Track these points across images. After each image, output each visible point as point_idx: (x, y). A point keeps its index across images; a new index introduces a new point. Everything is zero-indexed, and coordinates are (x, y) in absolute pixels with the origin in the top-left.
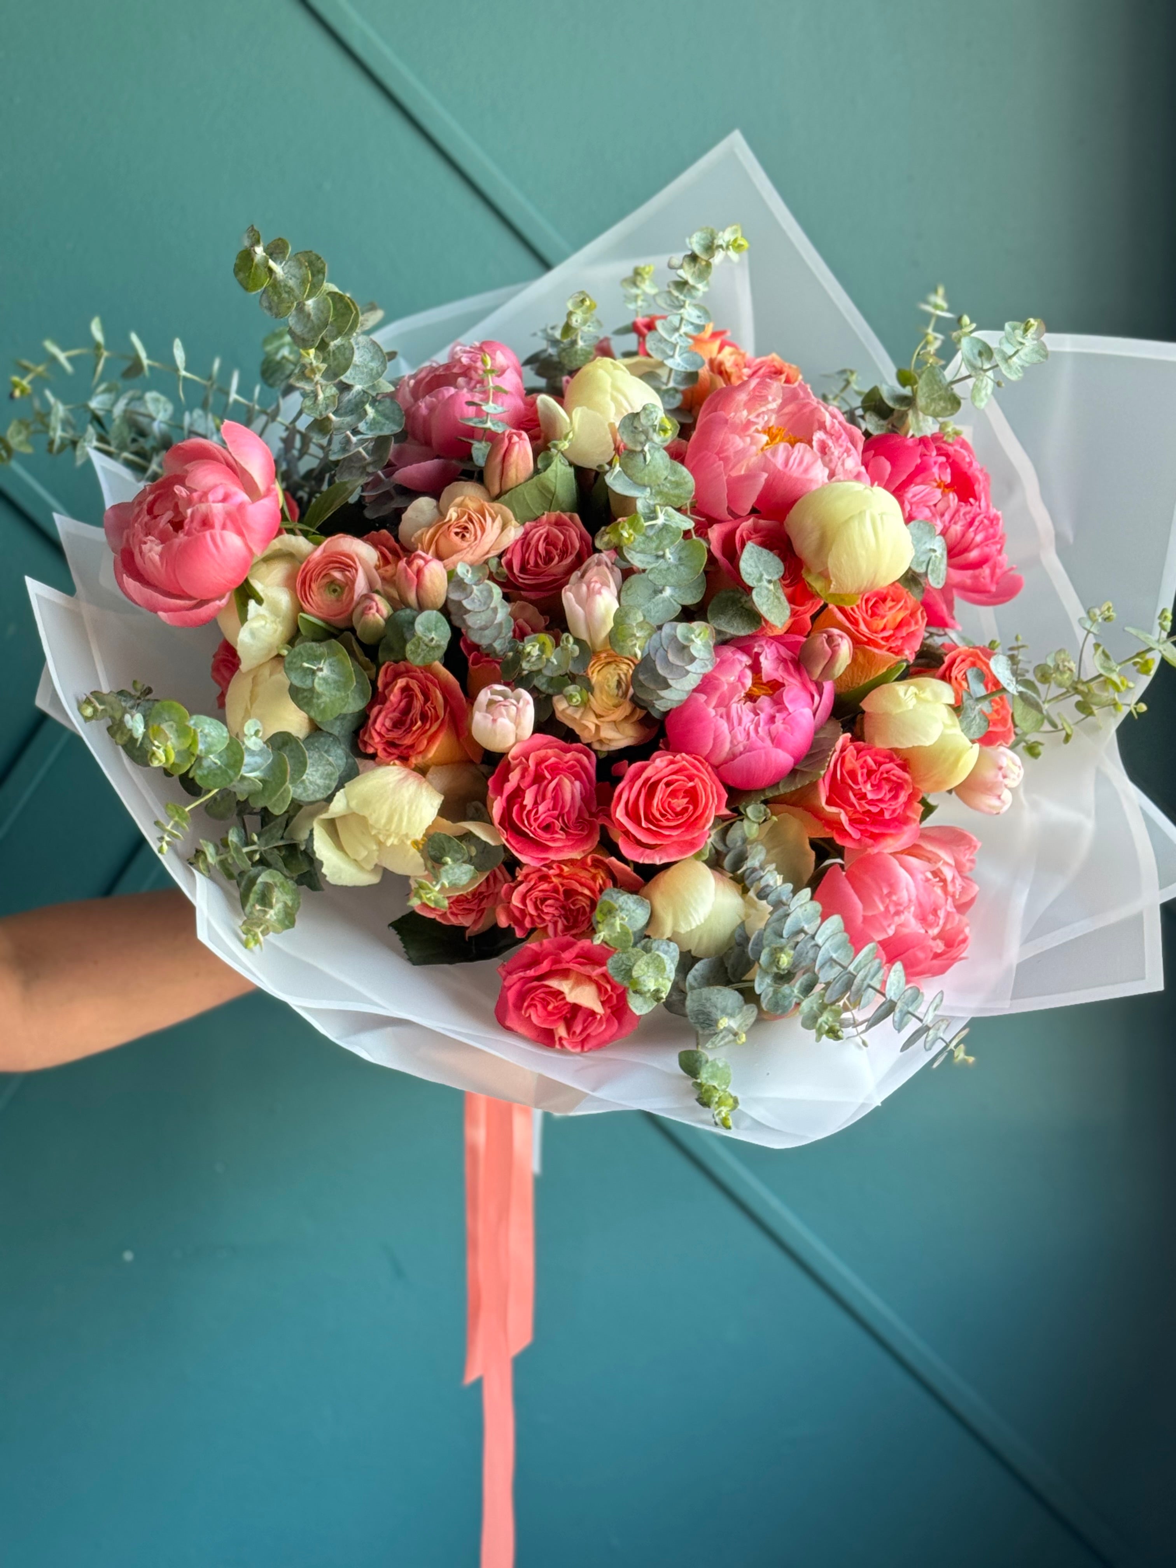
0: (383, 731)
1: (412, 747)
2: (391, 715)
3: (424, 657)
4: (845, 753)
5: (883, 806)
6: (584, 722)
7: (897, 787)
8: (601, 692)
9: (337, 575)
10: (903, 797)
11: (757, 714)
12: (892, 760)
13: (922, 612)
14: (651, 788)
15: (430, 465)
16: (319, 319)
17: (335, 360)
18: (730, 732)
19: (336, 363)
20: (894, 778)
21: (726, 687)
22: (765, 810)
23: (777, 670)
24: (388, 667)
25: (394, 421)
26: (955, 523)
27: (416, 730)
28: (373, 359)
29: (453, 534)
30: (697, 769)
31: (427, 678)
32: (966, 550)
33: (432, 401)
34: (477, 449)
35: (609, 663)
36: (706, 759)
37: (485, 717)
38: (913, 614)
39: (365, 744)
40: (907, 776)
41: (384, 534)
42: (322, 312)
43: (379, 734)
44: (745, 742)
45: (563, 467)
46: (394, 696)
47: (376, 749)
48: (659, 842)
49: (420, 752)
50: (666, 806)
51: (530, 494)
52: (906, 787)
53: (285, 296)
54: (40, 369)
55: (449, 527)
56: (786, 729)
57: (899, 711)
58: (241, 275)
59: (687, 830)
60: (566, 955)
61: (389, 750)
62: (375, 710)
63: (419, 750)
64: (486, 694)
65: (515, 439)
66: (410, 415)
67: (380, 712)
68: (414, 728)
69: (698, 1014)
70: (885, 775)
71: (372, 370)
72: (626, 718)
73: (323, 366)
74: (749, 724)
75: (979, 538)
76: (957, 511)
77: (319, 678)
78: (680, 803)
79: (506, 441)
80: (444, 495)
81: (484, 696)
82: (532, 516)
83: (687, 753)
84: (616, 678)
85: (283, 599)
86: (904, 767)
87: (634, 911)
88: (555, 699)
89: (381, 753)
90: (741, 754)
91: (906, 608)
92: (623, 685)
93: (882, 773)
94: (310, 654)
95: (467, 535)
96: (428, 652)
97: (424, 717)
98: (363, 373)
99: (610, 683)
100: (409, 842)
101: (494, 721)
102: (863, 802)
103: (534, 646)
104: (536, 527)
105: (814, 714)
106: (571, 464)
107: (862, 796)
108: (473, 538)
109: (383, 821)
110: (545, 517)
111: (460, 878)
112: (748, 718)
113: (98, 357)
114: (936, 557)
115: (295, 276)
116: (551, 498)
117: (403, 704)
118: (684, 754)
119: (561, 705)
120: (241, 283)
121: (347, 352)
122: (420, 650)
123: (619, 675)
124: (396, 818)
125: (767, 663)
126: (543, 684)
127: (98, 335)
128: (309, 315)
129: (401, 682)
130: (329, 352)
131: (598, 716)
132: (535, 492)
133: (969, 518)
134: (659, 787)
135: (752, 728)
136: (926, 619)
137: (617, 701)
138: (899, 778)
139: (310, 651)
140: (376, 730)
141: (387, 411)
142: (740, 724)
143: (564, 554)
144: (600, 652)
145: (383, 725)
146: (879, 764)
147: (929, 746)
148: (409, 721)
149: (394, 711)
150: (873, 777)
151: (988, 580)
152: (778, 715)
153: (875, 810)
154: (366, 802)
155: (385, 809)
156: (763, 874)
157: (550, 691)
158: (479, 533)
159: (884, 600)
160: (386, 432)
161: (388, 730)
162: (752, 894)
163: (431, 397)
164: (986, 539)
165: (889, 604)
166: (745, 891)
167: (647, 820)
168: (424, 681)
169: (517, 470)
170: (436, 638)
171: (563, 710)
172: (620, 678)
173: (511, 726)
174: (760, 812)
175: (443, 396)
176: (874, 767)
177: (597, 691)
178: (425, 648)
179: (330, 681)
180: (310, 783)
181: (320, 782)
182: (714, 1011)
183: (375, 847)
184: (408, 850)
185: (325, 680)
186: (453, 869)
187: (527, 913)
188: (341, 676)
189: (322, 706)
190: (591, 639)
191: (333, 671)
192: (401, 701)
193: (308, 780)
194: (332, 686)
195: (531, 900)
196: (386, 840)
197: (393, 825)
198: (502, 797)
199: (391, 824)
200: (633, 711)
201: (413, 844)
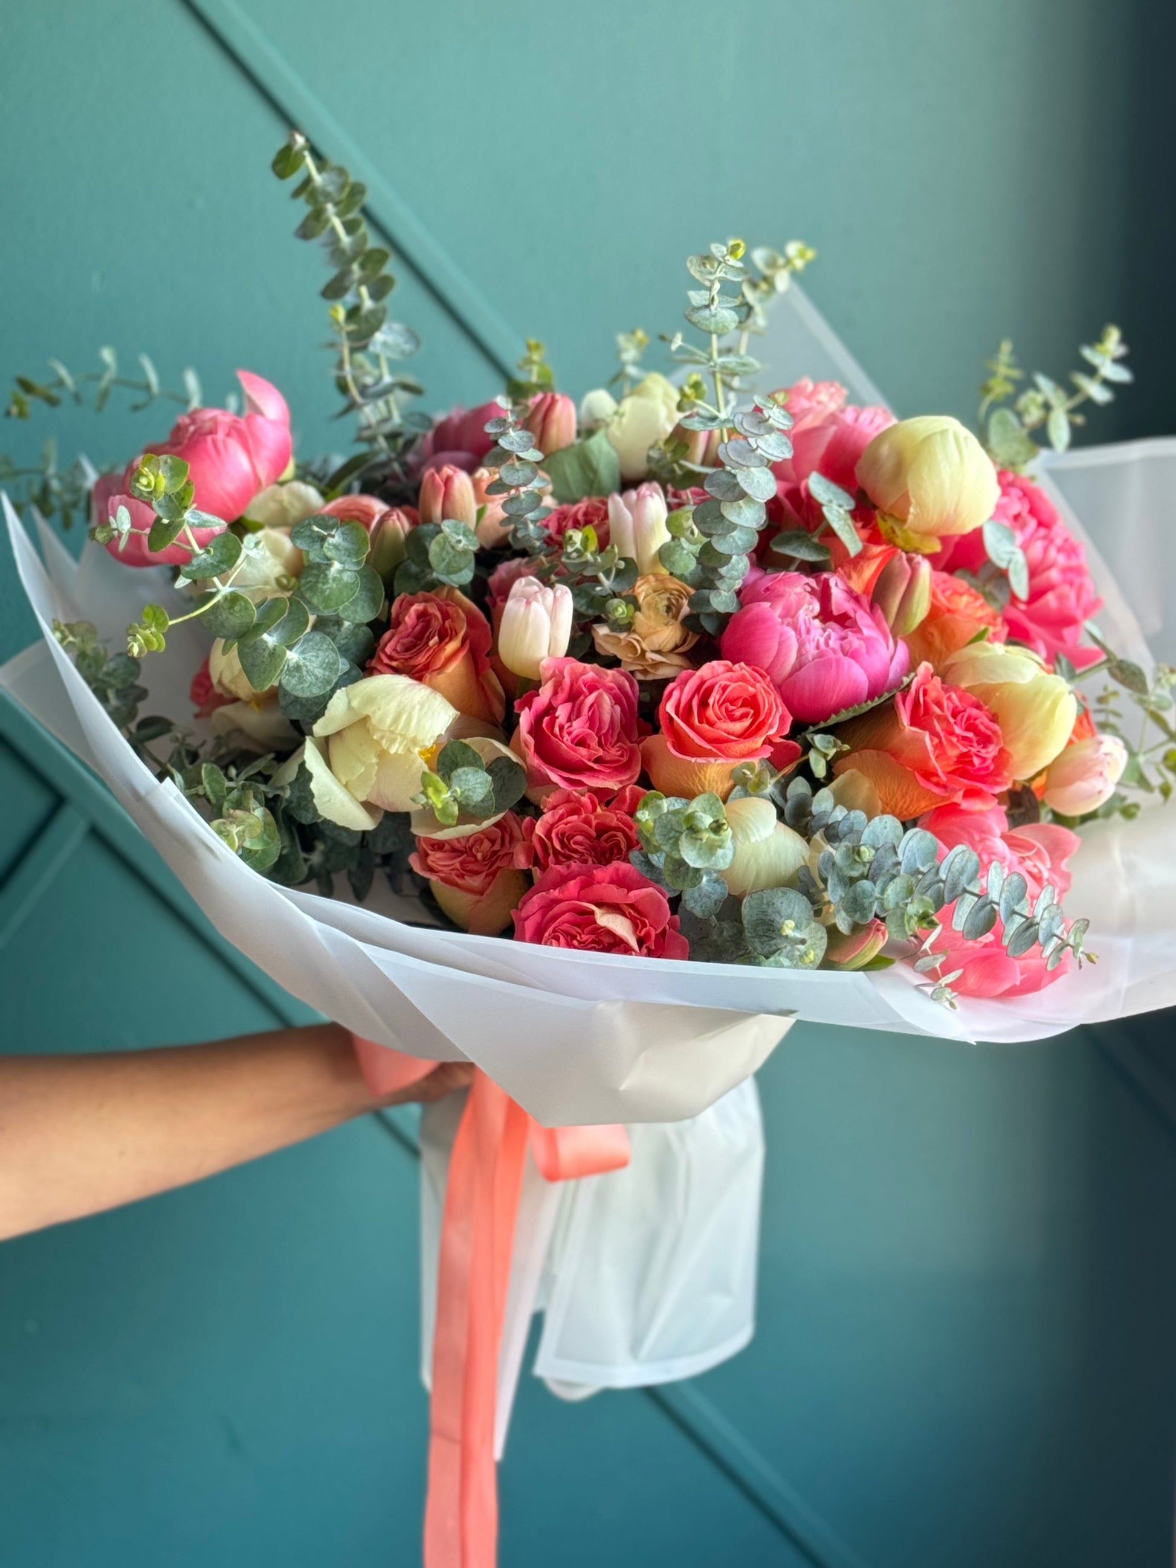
0: (394, 654)
1: (428, 664)
2: (404, 641)
3: (448, 565)
4: (927, 686)
6: (628, 645)
7: (985, 741)
8: (649, 611)
11: (826, 631)
12: (979, 707)
14: (706, 691)
18: (798, 642)
20: (982, 728)
21: (793, 597)
22: (836, 742)
23: (848, 601)
24: (403, 599)
27: (434, 646)
30: (759, 682)
31: (446, 604)
36: (766, 672)
40: (996, 727)
43: (390, 657)
44: (814, 653)
45: (609, 446)
46: (410, 619)
48: (713, 748)
49: (438, 670)
50: (723, 712)
51: (569, 467)
52: (996, 741)
56: (860, 648)
59: (745, 740)
62: (386, 635)
63: (434, 668)
67: (392, 636)
68: (431, 643)
69: (757, 925)
70: (972, 722)
72: (676, 647)
74: (818, 636)
76: (1036, 532)
77: (329, 544)
78: (739, 710)
83: (747, 665)
84: (665, 602)
86: (993, 718)
88: (596, 627)
90: (809, 666)
92: (674, 609)
93: (969, 717)
96: (455, 555)
97: (443, 634)
99: (658, 605)
100: (416, 750)
103: (578, 536)
109: (389, 721)
111: (473, 790)
112: (817, 632)
117: (418, 628)
118: (742, 664)
119: (603, 632)
122: (445, 555)
123: (669, 599)
124: (404, 717)
125: (837, 591)
129: (418, 608)
131: (644, 638)
132: (576, 466)
134: (716, 691)
135: (822, 640)
137: (666, 621)
140: (385, 653)
142: (808, 634)
145: (394, 648)
146: (967, 708)
147: (1020, 685)
148: (425, 640)
149: (408, 636)
150: (959, 718)
152: (850, 634)
154: (370, 702)
155: (393, 707)
156: (830, 815)
161: (399, 654)
167: (701, 722)
168: (444, 606)
169: (559, 432)
170: (464, 541)
171: (604, 636)
172: (671, 602)
174: (830, 743)
176: (961, 707)
177: (645, 609)
178: (450, 550)
179: (340, 548)
180: (307, 671)
181: (319, 672)
182: (777, 918)
183: (374, 760)
184: (414, 762)
185: (336, 547)
186: (467, 775)
187: (551, 851)
188: (354, 544)
189: (327, 592)
190: (638, 559)
191: (345, 540)
192: (417, 625)
193: (306, 666)
194: (343, 552)
195: (557, 834)
196: (390, 746)
197: (400, 727)
198: (530, 709)
199: (396, 728)
200: (684, 641)
201: (421, 753)
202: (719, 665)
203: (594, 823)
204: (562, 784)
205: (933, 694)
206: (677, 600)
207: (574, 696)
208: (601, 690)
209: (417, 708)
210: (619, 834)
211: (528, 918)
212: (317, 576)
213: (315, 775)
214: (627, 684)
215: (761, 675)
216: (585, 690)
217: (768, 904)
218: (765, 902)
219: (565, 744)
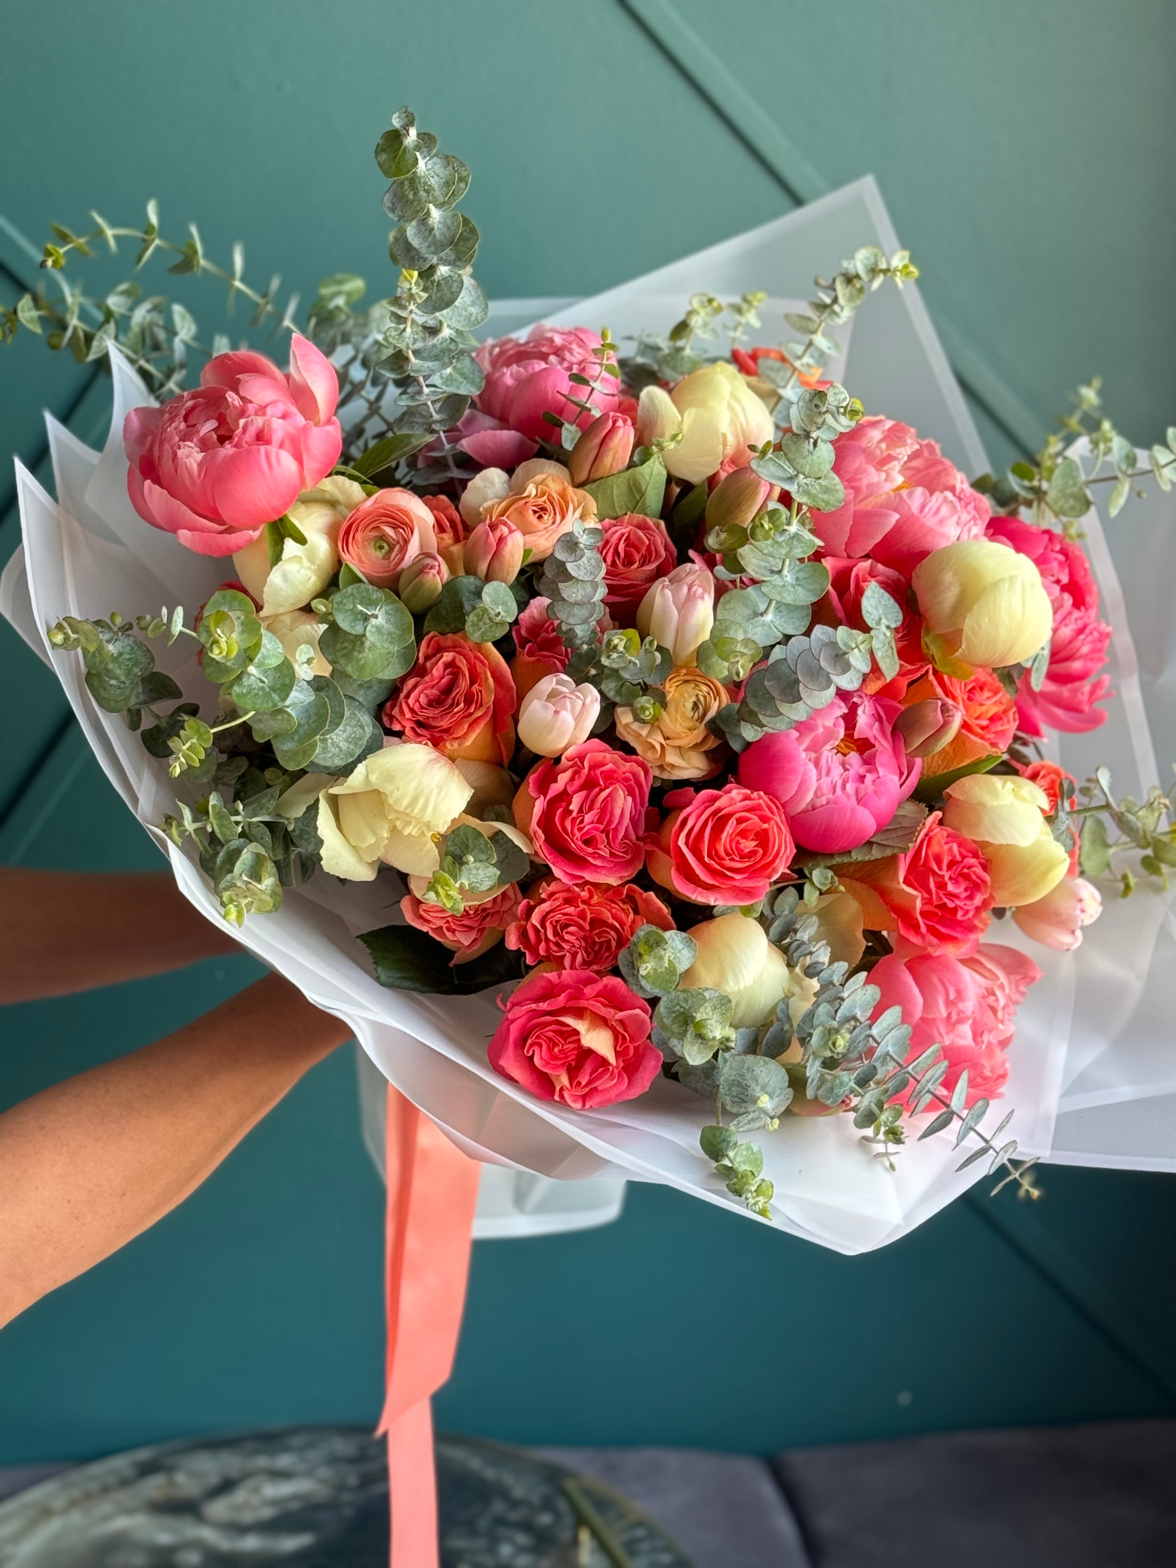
0: (416, 708)
1: (447, 731)
2: (428, 692)
3: (483, 632)
4: (931, 834)
5: (958, 902)
6: (650, 740)
7: (975, 887)
8: (677, 711)
9: (389, 531)
10: (978, 900)
11: (846, 770)
12: (975, 855)
13: (1014, 713)
14: (720, 822)
15: (508, 436)
16: (443, 234)
17: (438, 291)
18: (818, 780)
19: (439, 295)
20: (974, 877)
21: (821, 730)
22: (832, 878)
23: (871, 727)
24: (432, 638)
25: (473, 383)
26: (1066, 625)
27: (458, 712)
28: (473, 304)
29: (531, 512)
30: (773, 813)
31: (476, 657)
32: (1069, 658)
33: (519, 372)
34: (567, 429)
35: (686, 681)
36: (783, 805)
37: (546, 707)
38: (1005, 712)
39: (391, 718)
40: (987, 877)
41: (443, 500)
42: (448, 228)
43: (412, 710)
44: (831, 796)
45: (660, 467)
46: (437, 671)
47: (404, 727)
48: (717, 884)
49: (457, 738)
50: (734, 847)
51: (618, 488)
52: (983, 890)
53: (423, 194)
54: (82, 240)
55: (526, 503)
56: (875, 792)
57: (995, 803)
58: (383, 157)
59: (749, 878)
60: (588, 991)
61: (418, 730)
62: (411, 682)
63: (455, 736)
64: (551, 682)
65: (620, 423)
66: (491, 383)
67: (415, 686)
68: (456, 710)
69: (732, 1087)
70: (966, 871)
71: (471, 315)
72: (695, 746)
73: (425, 295)
74: (836, 778)
75: (1085, 649)
76: (1069, 614)
77: (372, 626)
78: (748, 845)
79: (610, 423)
80: (520, 470)
81: (548, 684)
82: (615, 515)
83: (765, 794)
84: (694, 699)
85: (321, 545)
86: (985, 868)
87: (680, 951)
88: (619, 710)
89: (408, 731)
90: (822, 806)
91: (1001, 703)
92: (701, 708)
93: (964, 867)
94: (363, 597)
95: (545, 517)
96: (490, 627)
97: (469, 699)
98: (460, 316)
99: (686, 704)
100: (429, 834)
101: (556, 712)
102: (941, 893)
103: (621, 640)
104: (615, 526)
105: (901, 785)
106: (666, 467)
107: (942, 886)
108: (551, 521)
109: (405, 803)
110: (627, 517)
111: (481, 883)
112: (837, 771)
113: (146, 244)
114: (1043, 655)
115: (438, 176)
116: (638, 498)
117: (445, 681)
118: (762, 793)
119: (624, 717)
120: (380, 165)
121: (455, 285)
122: (481, 623)
123: (697, 696)
124: (421, 800)
125: (863, 718)
126: (610, 690)
127: (154, 219)
128: (432, 229)
129: (447, 657)
130: (433, 282)
131: (667, 738)
132: (624, 487)
133: (1080, 624)
134: (731, 821)
135: (840, 782)
136: (1017, 723)
137: (691, 724)
138: (978, 877)
139: (365, 594)
140: (408, 705)
141: (465, 370)
142: (828, 774)
143: (645, 561)
144: (682, 667)
145: (417, 700)
146: (964, 857)
147: (1021, 848)
148: (450, 701)
149: (433, 687)
150: (955, 868)
151: (1085, 698)
152: (868, 775)
153: (951, 905)
154: (389, 777)
155: (411, 788)
156: (814, 950)
157: (617, 700)
158: (558, 518)
159: (982, 688)
160: (463, 391)
161: (422, 707)
162: (798, 970)
163: (518, 366)
164: (1093, 651)
165: (987, 694)
166: (790, 965)
167: (710, 856)
168: (473, 660)
169: (614, 458)
170: (502, 613)
171: (627, 725)
172: (698, 699)
173: (571, 723)
174: (826, 878)
175: (533, 369)
176: (959, 858)
177: (671, 708)
178: (488, 621)
179: (384, 631)
180: (333, 744)
181: (344, 745)
182: (753, 1085)
183: (386, 835)
184: (425, 844)
185: (378, 629)
186: (478, 869)
187: (543, 938)
188: (397, 628)
189: (362, 662)
190: (674, 650)
191: (388, 621)
192: (443, 677)
193: (332, 739)
194: (385, 637)
195: (551, 923)
196: (404, 828)
197: (416, 811)
198: (545, 798)
199: (413, 810)
200: (705, 739)
201: (433, 835)
202: (739, 794)
203: (589, 917)
204: (565, 880)
205: (935, 848)
206: (705, 697)
207: (589, 784)
208: (617, 786)
209: (436, 791)
210: (612, 933)
211: (513, 1021)
212: (354, 643)
213: (325, 842)
214: (642, 773)
215: (777, 807)
216: (602, 783)
217: (748, 1069)
218: (746, 1066)
219: (575, 844)
